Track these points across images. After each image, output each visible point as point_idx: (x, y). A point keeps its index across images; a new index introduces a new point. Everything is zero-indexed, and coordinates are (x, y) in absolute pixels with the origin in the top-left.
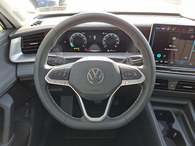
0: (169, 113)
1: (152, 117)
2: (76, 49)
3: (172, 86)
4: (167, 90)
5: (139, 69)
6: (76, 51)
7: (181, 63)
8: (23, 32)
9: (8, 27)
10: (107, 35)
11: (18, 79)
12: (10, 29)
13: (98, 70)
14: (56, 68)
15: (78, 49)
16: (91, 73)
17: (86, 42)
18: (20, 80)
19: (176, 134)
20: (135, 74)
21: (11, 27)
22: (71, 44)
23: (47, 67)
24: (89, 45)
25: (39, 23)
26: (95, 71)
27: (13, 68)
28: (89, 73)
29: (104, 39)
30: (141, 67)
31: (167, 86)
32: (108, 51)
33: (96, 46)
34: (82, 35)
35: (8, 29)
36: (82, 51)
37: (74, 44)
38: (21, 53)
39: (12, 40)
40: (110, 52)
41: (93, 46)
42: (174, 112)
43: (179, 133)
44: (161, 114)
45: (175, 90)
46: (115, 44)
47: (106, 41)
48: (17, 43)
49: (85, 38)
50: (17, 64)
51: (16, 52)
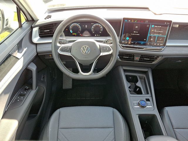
0: (136, 77)
1: (123, 78)
2: (74, 34)
3: (137, 58)
4: (134, 61)
5: (110, 46)
6: (74, 36)
7: (142, 43)
8: (40, 23)
9: (29, 20)
10: (94, 25)
11: (37, 54)
12: (30, 21)
13: (87, 46)
14: (63, 45)
15: (76, 34)
16: (83, 48)
17: (80, 30)
18: (39, 55)
19: (138, 89)
20: (108, 49)
21: (31, 19)
22: (71, 31)
23: (58, 45)
24: (82, 32)
25: (49, 17)
26: (85, 47)
27: (34, 46)
28: (82, 48)
29: (93, 27)
30: (111, 45)
31: (134, 59)
32: (96, 35)
33: (87, 32)
34: (78, 25)
35: (29, 21)
36: (78, 35)
37: (72, 31)
38: (39, 37)
39: (33, 29)
40: (97, 36)
41: (85, 32)
42: (139, 76)
43: (140, 88)
44: (130, 78)
45: (139, 61)
46: (100, 31)
47: (94, 29)
48: (36, 31)
49: (80, 27)
50: (36, 44)
51: (35, 37)
